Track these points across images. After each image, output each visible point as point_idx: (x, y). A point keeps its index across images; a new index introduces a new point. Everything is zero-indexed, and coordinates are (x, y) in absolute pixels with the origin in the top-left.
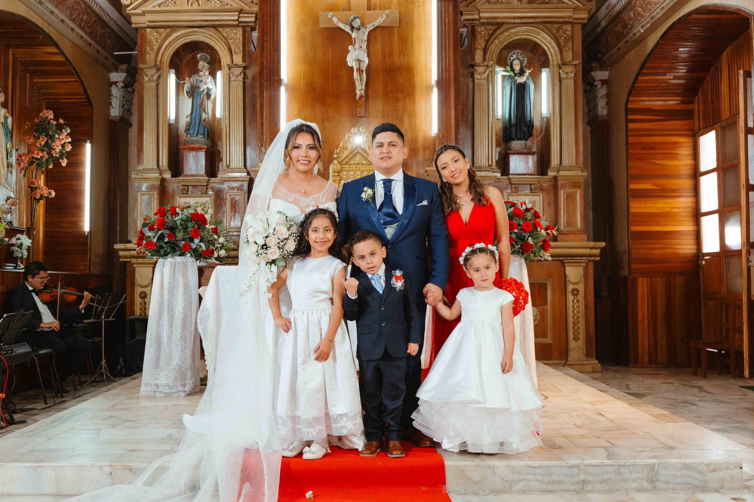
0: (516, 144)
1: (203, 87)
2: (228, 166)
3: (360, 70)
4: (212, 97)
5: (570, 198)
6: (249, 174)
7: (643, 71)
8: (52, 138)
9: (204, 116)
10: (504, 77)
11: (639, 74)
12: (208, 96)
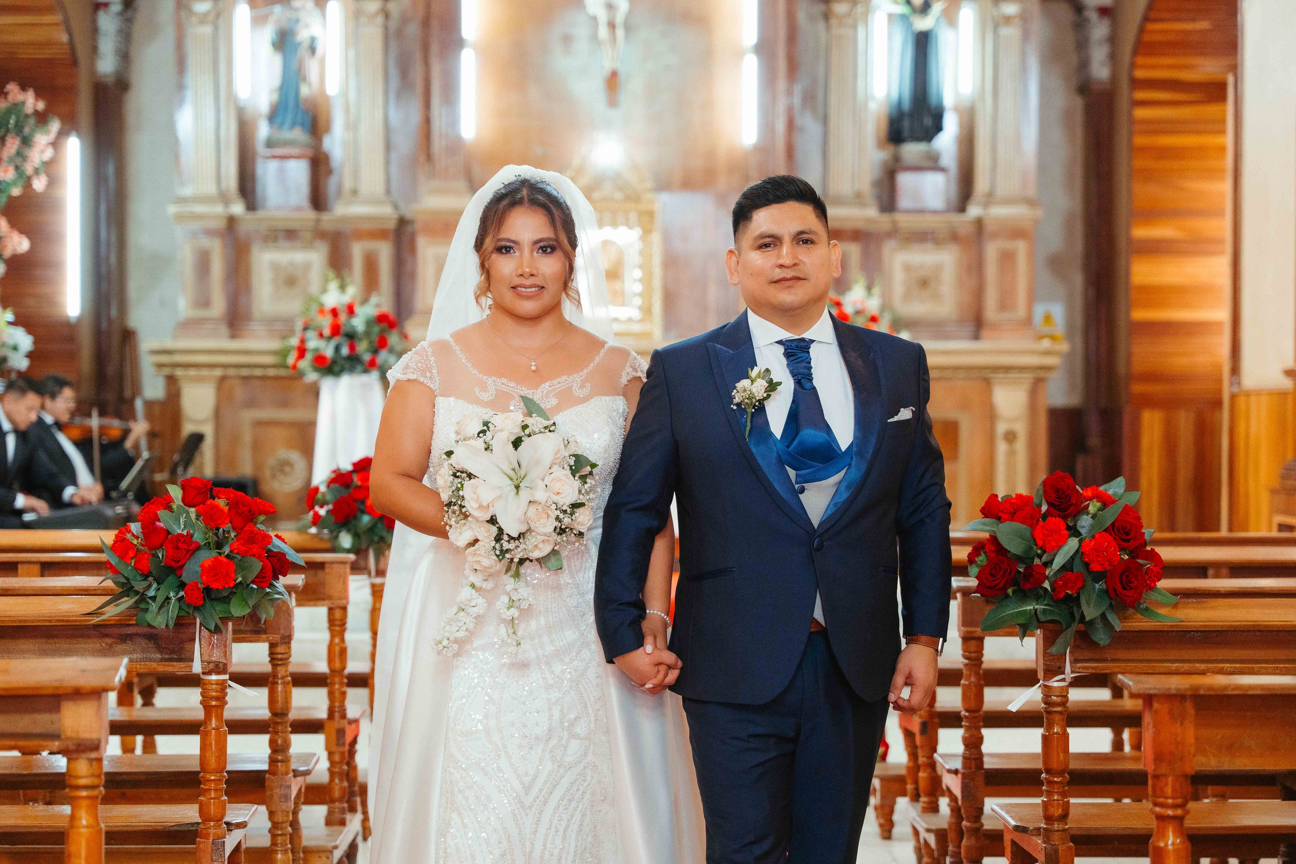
0: (912, 150)
1: (303, 35)
2: (355, 192)
3: (612, 26)
4: (319, 52)
5: (1007, 258)
6: (396, 207)
7: (1153, 15)
8: (26, 142)
9: (304, 91)
10: (891, 16)
11: (1146, 19)
12: (313, 50)
